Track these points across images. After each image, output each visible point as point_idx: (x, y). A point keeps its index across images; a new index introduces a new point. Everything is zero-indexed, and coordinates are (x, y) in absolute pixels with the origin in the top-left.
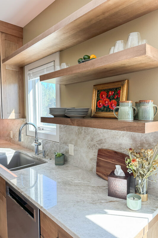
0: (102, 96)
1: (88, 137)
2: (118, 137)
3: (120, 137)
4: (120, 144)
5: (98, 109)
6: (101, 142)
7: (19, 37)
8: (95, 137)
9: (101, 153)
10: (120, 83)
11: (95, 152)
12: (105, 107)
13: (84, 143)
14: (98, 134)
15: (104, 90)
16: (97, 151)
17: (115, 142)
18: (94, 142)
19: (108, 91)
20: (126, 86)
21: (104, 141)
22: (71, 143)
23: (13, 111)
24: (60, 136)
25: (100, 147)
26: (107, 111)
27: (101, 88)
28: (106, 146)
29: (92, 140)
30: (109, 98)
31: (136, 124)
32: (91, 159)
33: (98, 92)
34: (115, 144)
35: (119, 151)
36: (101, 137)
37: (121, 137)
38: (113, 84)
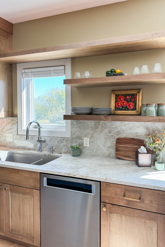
0: (120, 99)
1: (106, 130)
2: (135, 128)
3: (136, 128)
4: (136, 133)
5: (117, 108)
6: (119, 133)
8: (113, 130)
9: (119, 141)
11: (113, 141)
12: (123, 107)
13: (102, 136)
14: (116, 127)
15: (122, 95)
16: (115, 140)
17: (132, 132)
18: (112, 134)
19: (125, 96)
20: (141, 93)
21: (122, 132)
22: (86, 136)
23: (3, 109)
24: (71, 131)
25: (118, 137)
26: (125, 110)
27: (118, 93)
28: (123, 136)
29: (110, 132)
30: (127, 101)
32: (109, 147)
33: (116, 95)
34: (131, 133)
35: (136, 138)
36: (119, 129)
37: (138, 128)
38: (125, 91)
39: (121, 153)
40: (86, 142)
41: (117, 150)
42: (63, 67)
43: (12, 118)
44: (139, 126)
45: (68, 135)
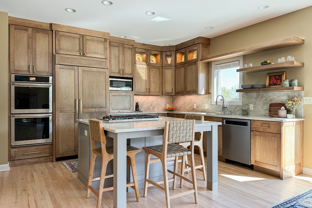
0: (272, 78)
1: (264, 99)
2: (281, 97)
3: (282, 97)
4: (282, 99)
5: (270, 85)
6: (271, 100)
7: (208, 45)
8: (268, 98)
9: (271, 105)
10: (282, 73)
11: (268, 106)
12: (274, 83)
13: (261, 102)
14: (270, 97)
15: (274, 76)
16: (269, 105)
17: (280, 99)
18: (267, 101)
19: (275, 76)
20: (285, 74)
21: (273, 99)
22: (251, 104)
23: (203, 90)
24: (242, 101)
25: (271, 103)
26: (275, 85)
27: (271, 75)
28: (274, 102)
29: (266, 100)
30: (276, 79)
31: (290, 87)
32: (265, 110)
33: (270, 76)
34: (279, 100)
35: (282, 103)
36: (272, 98)
37: (283, 96)
38: (278, 73)
39: (272, 112)
40: (251, 107)
41: (270, 111)
42: (238, 61)
43: (208, 95)
44: (284, 95)
45: (240, 104)
